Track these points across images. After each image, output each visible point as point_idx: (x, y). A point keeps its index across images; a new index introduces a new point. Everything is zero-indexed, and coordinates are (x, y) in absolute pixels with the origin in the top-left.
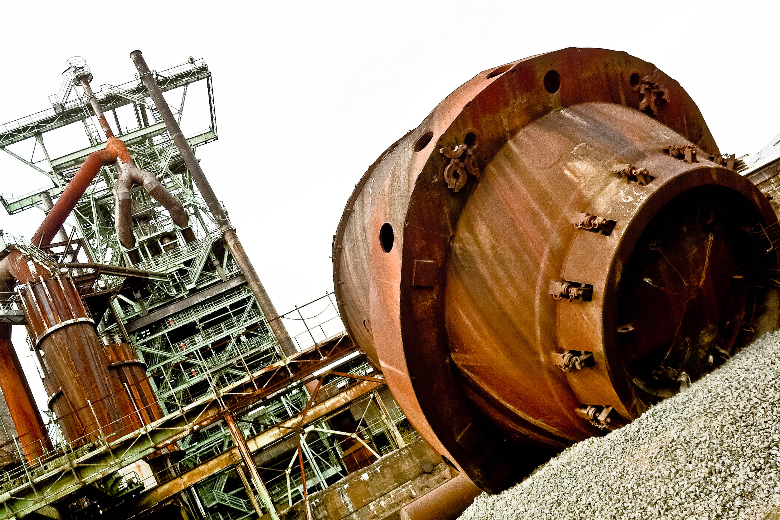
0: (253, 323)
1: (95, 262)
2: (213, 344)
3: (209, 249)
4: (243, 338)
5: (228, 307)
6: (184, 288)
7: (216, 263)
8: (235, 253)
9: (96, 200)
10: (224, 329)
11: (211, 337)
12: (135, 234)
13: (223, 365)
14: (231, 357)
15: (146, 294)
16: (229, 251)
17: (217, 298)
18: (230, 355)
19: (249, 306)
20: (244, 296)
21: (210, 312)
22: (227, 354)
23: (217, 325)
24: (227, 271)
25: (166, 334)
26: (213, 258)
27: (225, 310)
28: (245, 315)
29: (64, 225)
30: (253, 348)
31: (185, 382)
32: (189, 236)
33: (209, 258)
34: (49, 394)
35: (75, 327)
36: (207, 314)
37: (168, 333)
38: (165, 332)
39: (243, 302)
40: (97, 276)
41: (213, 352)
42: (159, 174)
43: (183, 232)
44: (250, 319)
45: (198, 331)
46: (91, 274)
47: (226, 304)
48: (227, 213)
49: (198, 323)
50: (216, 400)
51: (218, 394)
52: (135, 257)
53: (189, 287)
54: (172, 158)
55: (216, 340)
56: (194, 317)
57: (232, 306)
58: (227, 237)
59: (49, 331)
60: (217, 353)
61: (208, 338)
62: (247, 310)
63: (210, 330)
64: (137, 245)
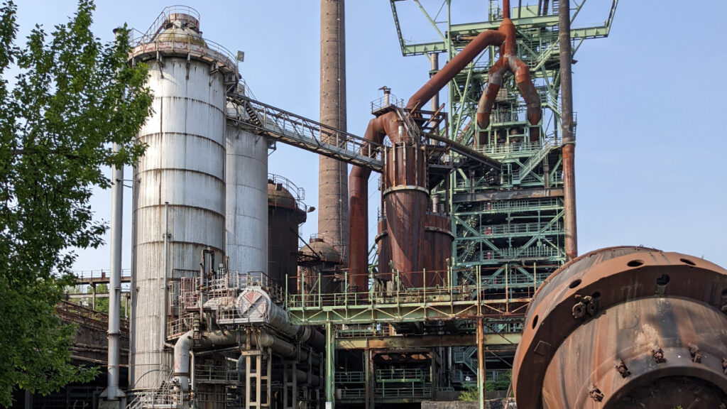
0: (553, 234)
4: (539, 244)
5: (539, 212)
7: (547, 169)
8: (566, 169)
10: (527, 229)
11: (514, 232)
12: (491, 118)
13: (513, 260)
14: (523, 255)
15: (478, 176)
16: (562, 161)
17: (534, 201)
19: (557, 218)
20: (557, 207)
22: (521, 252)
23: (524, 224)
24: (552, 179)
25: (480, 216)
26: (546, 163)
27: (535, 213)
28: (550, 224)
32: (536, 135)
33: (542, 162)
34: (379, 233)
35: (414, 193)
36: (519, 211)
37: (483, 215)
38: (480, 213)
39: (553, 212)
41: (511, 246)
43: (531, 129)
45: (506, 222)
47: (540, 208)
48: (575, 125)
49: (509, 216)
50: (476, 306)
51: (479, 304)
52: (484, 140)
53: (515, 182)
55: (517, 236)
57: (543, 213)
58: (566, 149)
59: (395, 188)
60: (513, 247)
61: (511, 232)
62: (553, 221)
63: (516, 226)
64: (489, 129)
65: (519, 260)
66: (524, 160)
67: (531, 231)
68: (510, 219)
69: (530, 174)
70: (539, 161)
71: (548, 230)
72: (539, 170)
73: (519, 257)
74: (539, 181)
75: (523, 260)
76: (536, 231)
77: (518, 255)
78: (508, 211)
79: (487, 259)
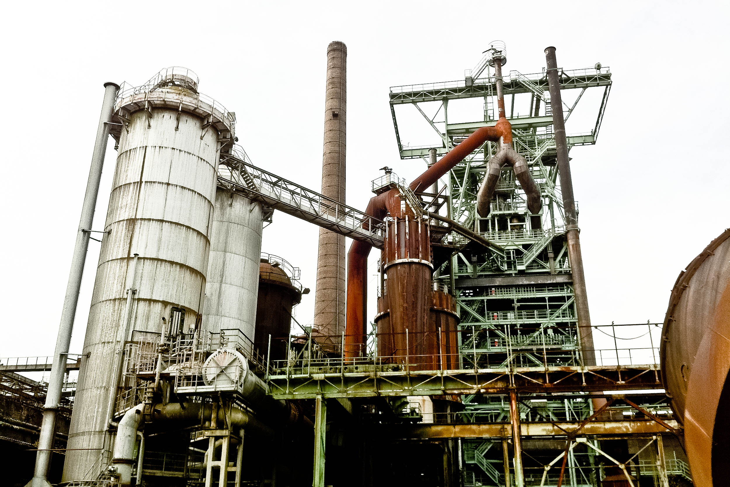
0: (564, 321)
1: (452, 219)
2: (521, 325)
3: (549, 241)
4: (550, 331)
5: (547, 298)
6: (515, 267)
7: (551, 255)
8: (572, 253)
9: (471, 168)
10: (536, 316)
11: (522, 318)
12: (491, 206)
13: (524, 347)
14: (533, 343)
15: (481, 261)
16: (566, 249)
17: (540, 287)
18: (533, 341)
19: (566, 305)
20: (564, 293)
21: (529, 297)
22: (531, 339)
23: (531, 311)
24: (558, 266)
25: (485, 301)
26: (550, 250)
27: (543, 299)
28: (560, 311)
29: (439, 180)
30: (555, 344)
31: (486, 348)
32: (536, 224)
33: (546, 249)
34: (379, 311)
35: (418, 266)
36: (526, 297)
37: (488, 300)
38: (485, 298)
39: (562, 299)
40: (449, 231)
41: (519, 332)
42: (531, 160)
43: (532, 218)
44: (563, 317)
45: (513, 309)
46: (445, 228)
47: (546, 295)
48: (578, 214)
49: (515, 302)
50: (508, 375)
51: (511, 371)
52: (484, 226)
53: (520, 268)
54: (548, 150)
55: (526, 323)
56: (514, 295)
57: (551, 299)
58: (570, 236)
59: (398, 261)
60: (522, 334)
61: (519, 318)
62: (563, 307)
63: (524, 313)
64: (489, 216)
65: (530, 347)
66: (527, 247)
67: (540, 318)
68: (516, 305)
69: (534, 261)
70: (542, 248)
71: (558, 317)
72: (543, 256)
73: (529, 345)
74: (544, 268)
75: (534, 348)
76: (546, 317)
77: (528, 342)
78: (514, 297)
79: (494, 346)
